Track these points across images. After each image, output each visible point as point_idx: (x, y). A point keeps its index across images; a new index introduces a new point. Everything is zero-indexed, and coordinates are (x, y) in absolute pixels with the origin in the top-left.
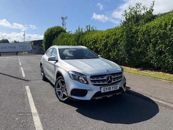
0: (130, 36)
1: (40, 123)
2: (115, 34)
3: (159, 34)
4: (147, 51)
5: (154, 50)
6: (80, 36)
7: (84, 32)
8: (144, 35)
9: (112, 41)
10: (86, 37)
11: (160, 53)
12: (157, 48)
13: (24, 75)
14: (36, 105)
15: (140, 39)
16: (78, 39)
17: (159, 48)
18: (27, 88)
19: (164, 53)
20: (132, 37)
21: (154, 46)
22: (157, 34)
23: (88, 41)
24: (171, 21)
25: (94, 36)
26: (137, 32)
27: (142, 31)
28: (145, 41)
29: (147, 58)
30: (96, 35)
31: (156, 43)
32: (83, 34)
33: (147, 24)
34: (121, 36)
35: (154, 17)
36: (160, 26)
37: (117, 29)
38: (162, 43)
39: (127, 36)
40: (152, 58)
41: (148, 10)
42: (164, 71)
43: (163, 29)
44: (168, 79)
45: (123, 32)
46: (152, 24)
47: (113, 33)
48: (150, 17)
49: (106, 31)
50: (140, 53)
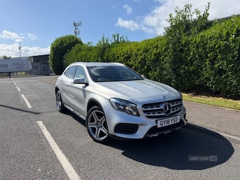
0: (178, 49)
2: (157, 47)
3: (219, 47)
4: (202, 69)
5: (212, 69)
6: (105, 49)
7: (110, 43)
8: (197, 47)
9: (153, 56)
10: (114, 50)
11: (221, 72)
12: (216, 66)
13: (29, 106)
14: (61, 148)
15: (192, 54)
16: (103, 53)
17: (219, 66)
18: (40, 123)
19: (225, 72)
20: (182, 51)
21: (212, 63)
22: (217, 46)
23: (118, 57)
24: (235, 30)
25: (126, 49)
26: (187, 43)
27: (195, 42)
28: (200, 56)
29: (202, 79)
30: (128, 47)
31: (215, 59)
32: (109, 46)
33: (202, 34)
34: (165, 50)
35: (210, 24)
36: (220, 36)
37: (159, 39)
38: (222, 59)
39: (175, 50)
40: (208, 79)
41: (202, 14)
42: (225, 97)
43: (225, 40)
44: (233, 106)
45: (168, 44)
46: (208, 33)
47: (154, 45)
48: (205, 23)
49: (142, 42)
50: (193, 72)
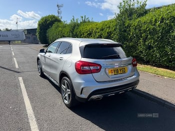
0: (123, 30)
1: (32, 111)
2: (109, 27)
3: (149, 30)
4: (138, 45)
5: (144, 45)
6: (74, 27)
7: (79, 22)
8: (135, 29)
9: (106, 34)
10: (81, 28)
11: (150, 47)
12: (147, 43)
13: (17, 66)
14: (28, 95)
15: (131, 34)
16: (73, 30)
17: (149, 43)
18: (21, 79)
19: (153, 48)
20: (125, 31)
21: (145, 41)
22: (148, 29)
23: (83, 33)
24: (161, 17)
25: (89, 27)
26: (129, 26)
27: (134, 25)
28: (136, 35)
29: (138, 52)
31: (147, 38)
32: (78, 25)
33: (139, 19)
34: (115, 30)
35: (146, 12)
36: (151, 22)
37: (111, 21)
38: (151, 38)
39: (120, 30)
40: (141, 52)
41: (142, 4)
42: (152, 65)
43: (153, 25)
44: (154, 72)
45: (116, 25)
46: (144, 19)
47: (108, 26)
48: (143, 12)
49: (101, 23)
50: (132, 46)
